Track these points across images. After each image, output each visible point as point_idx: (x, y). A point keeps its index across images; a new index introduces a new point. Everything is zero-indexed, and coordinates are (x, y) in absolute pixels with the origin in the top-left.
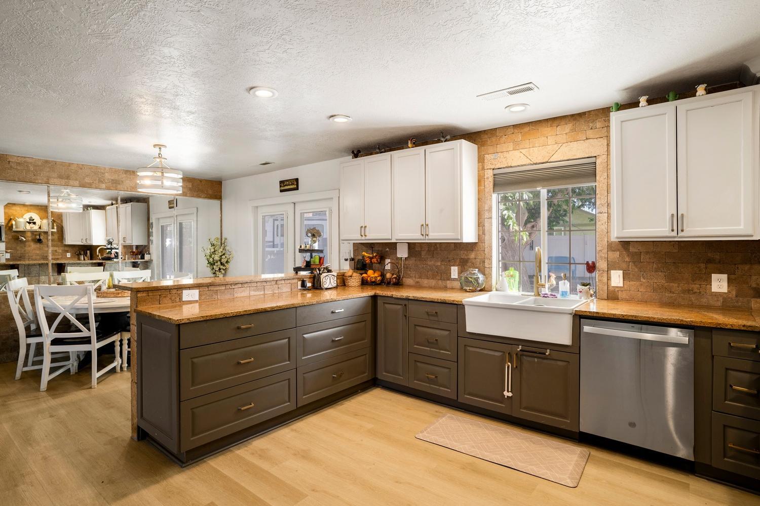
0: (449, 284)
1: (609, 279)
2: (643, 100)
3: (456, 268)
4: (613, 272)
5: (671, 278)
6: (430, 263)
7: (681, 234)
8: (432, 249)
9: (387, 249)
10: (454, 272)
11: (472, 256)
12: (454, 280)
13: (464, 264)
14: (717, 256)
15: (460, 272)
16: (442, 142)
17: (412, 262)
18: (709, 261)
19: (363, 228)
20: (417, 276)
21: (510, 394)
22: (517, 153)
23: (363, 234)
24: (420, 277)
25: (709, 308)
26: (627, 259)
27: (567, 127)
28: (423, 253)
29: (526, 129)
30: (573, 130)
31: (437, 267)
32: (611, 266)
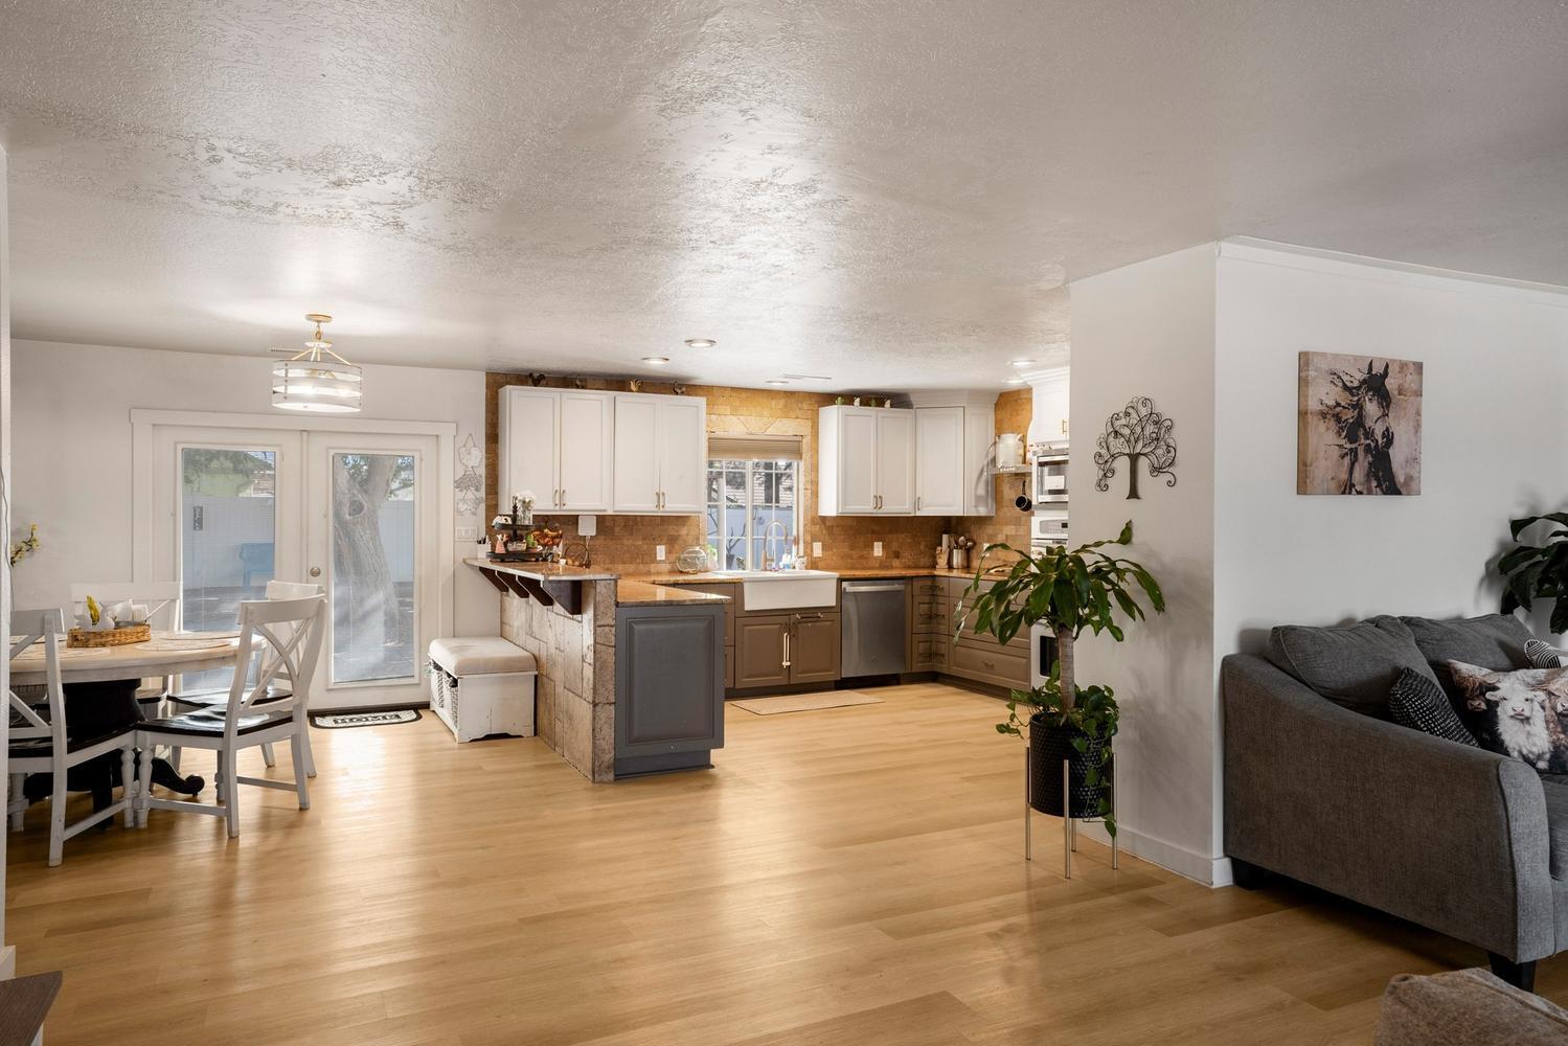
0: (653, 568)
1: (812, 551)
2: (857, 401)
3: (663, 547)
4: (815, 544)
5: (852, 547)
6: (626, 542)
7: (880, 511)
8: (631, 523)
9: (557, 525)
10: (661, 552)
11: (684, 531)
12: (661, 561)
13: (672, 542)
14: (877, 528)
15: (669, 552)
16: (677, 394)
17: (600, 541)
18: (873, 532)
19: (558, 494)
20: (607, 561)
21: (788, 664)
22: (734, 418)
23: (557, 502)
24: (612, 562)
25: (872, 568)
26: (824, 532)
27: (782, 402)
28: (617, 529)
29: (744, 395)
30: (785, 406)
31: (636, 547)
32: (814, 539)
